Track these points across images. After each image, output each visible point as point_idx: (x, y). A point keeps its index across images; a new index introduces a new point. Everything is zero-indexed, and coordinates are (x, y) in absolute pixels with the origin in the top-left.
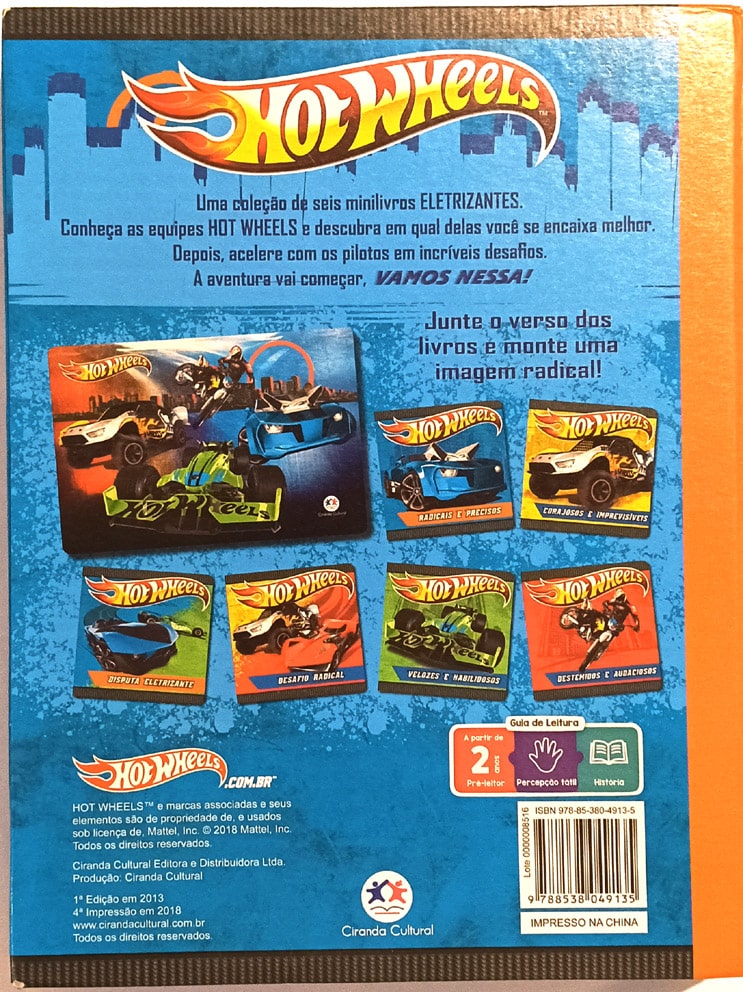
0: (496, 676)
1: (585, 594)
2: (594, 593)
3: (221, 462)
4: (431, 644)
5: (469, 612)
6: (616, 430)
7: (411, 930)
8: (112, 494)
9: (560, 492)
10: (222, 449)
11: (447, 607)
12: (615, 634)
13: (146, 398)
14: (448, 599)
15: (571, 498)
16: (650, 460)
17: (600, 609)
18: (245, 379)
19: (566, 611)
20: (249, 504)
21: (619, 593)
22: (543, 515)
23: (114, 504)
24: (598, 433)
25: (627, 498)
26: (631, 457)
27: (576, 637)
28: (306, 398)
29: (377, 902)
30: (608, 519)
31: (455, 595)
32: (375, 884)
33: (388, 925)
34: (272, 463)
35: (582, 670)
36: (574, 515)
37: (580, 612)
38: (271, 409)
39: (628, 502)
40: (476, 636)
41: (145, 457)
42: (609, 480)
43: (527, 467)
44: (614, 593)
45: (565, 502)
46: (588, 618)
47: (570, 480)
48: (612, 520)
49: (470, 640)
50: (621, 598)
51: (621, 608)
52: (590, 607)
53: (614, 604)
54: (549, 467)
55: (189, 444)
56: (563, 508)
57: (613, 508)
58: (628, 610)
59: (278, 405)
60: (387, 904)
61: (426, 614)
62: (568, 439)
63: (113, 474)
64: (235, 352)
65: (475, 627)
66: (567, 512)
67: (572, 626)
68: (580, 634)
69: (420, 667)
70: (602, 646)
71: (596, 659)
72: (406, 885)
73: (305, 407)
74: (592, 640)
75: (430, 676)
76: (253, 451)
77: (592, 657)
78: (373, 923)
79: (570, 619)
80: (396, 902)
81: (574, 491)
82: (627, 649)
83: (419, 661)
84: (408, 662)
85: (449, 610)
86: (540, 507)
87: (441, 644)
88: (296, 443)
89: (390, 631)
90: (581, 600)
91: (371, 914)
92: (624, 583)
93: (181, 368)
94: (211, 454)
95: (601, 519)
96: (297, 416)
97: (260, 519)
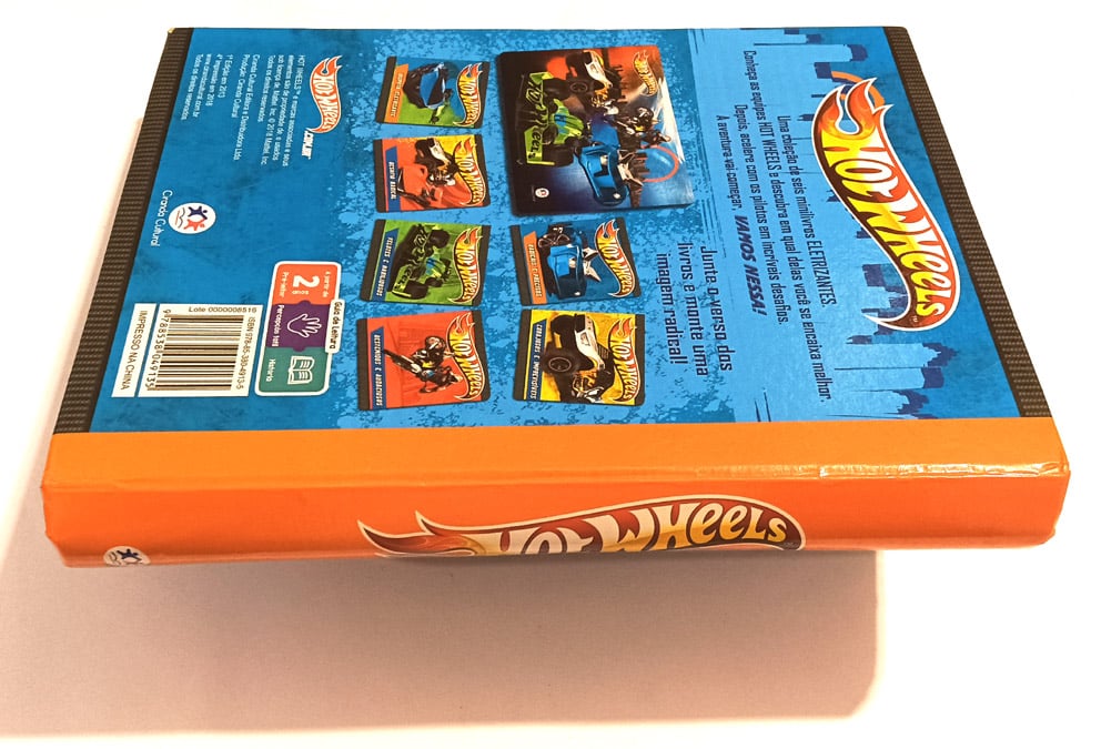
0: (384, 293)
1: (459, 354)
2: (459, 360)
3: (575, 132)
4: (416, 252)
5: (445, 276)
6: (620, 375)
7: (159, 231)
8: (547, 76)
9: (557, 336)
10: (585, 131)
11: (450, 262)
12: (418, 375)
13: (623, 93)
14: (457, 263)
15: (552, 344)
16: (593, 400)
17: (444, 364)
18: (643, 145)
19: (442, 340)
20: (541, 148)
21: (458, 378)
22: (535, 325)
23: (540, 78)
24: (616, 362)
25: (553, 383)
26: (594, 386)
27: (418, 347)
28: (631, 177)
29: (189, 212)
30: (532, 370)
31: (460, 267)
32: (205, 211)
33: (166, 217)
34: (576, 159)
35: (384, 352)
36: (536, 344)
37: (442, 350)
38: (621, 158)
39: (550, 384)
40: (422, 281)
41: (577, 94)
42: (572, 370)
43: (580, 313)
44: (459, 374)
45: (548, 339)
46: (435, 356)
47: (570, 343)
48: (531, 372)
49: (418, 277)
50: (454, 379)
51: (444, 380)
52: (446, 357)
53: (448, 374)
54: (581, 328)
55: (588, 115)
56: (543, 338)
57: (543, 373)
58: (441, 385)
59: (624, 162)
60: (185, 218)
61: (444, 250)
62: (609, 341)
63: (563, 77)
64: (667, 139)
65: (430, 281)
66: (538, 341)
67: (428, 345)
68: (419, 351)
69: (397, 245)
70: (407, 366)
71: (394, 361)
72: (200, 230)
73: (624, 177)
74: (413, 359)
75: (388, 251)
76: (584, 149)
77: (396, 358)
78: (170, 209)
79: (435, 343)
80: (186, 223)
81: (559, 345)
82: (403, 384)
83: (401, 245)
84: (401, 238)
85: (447, 263)
86: (543, 323)
87: (416, 259)
88: (592, 173)
89: (429, 227)
90: (452, 350)
91: (180, 208)
92: (469, 381)
93: (649, 110)
94: (582, 127)
95: (532, 365)
96: (616, 173)
97: (528, 153)
